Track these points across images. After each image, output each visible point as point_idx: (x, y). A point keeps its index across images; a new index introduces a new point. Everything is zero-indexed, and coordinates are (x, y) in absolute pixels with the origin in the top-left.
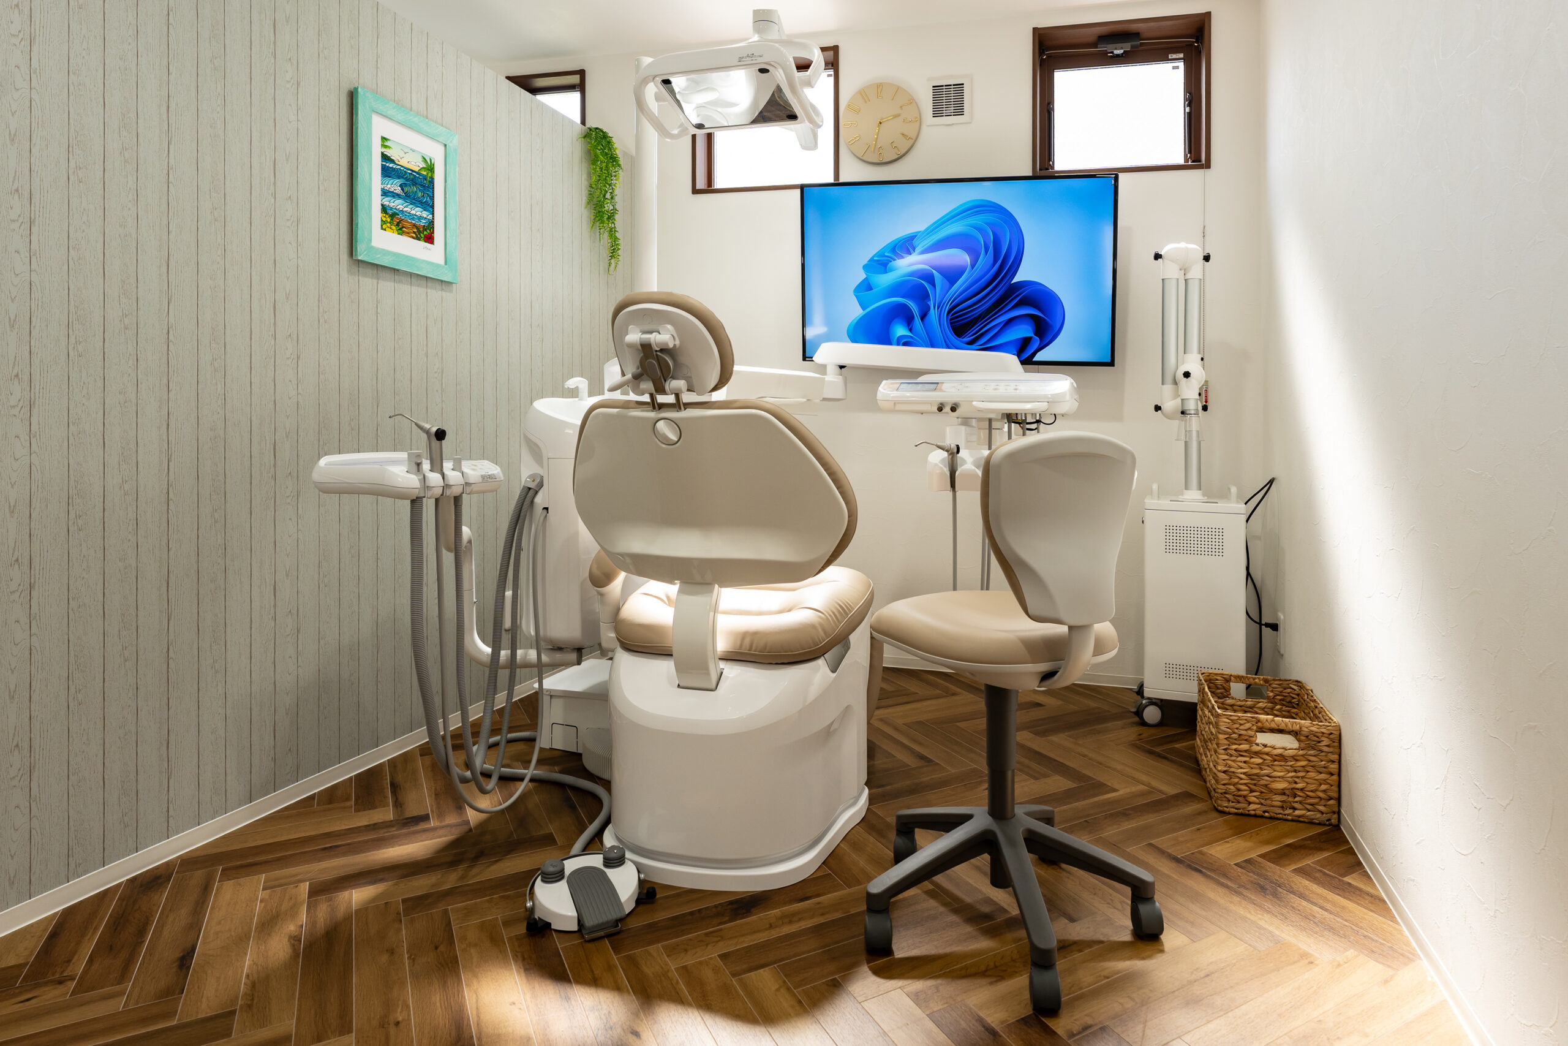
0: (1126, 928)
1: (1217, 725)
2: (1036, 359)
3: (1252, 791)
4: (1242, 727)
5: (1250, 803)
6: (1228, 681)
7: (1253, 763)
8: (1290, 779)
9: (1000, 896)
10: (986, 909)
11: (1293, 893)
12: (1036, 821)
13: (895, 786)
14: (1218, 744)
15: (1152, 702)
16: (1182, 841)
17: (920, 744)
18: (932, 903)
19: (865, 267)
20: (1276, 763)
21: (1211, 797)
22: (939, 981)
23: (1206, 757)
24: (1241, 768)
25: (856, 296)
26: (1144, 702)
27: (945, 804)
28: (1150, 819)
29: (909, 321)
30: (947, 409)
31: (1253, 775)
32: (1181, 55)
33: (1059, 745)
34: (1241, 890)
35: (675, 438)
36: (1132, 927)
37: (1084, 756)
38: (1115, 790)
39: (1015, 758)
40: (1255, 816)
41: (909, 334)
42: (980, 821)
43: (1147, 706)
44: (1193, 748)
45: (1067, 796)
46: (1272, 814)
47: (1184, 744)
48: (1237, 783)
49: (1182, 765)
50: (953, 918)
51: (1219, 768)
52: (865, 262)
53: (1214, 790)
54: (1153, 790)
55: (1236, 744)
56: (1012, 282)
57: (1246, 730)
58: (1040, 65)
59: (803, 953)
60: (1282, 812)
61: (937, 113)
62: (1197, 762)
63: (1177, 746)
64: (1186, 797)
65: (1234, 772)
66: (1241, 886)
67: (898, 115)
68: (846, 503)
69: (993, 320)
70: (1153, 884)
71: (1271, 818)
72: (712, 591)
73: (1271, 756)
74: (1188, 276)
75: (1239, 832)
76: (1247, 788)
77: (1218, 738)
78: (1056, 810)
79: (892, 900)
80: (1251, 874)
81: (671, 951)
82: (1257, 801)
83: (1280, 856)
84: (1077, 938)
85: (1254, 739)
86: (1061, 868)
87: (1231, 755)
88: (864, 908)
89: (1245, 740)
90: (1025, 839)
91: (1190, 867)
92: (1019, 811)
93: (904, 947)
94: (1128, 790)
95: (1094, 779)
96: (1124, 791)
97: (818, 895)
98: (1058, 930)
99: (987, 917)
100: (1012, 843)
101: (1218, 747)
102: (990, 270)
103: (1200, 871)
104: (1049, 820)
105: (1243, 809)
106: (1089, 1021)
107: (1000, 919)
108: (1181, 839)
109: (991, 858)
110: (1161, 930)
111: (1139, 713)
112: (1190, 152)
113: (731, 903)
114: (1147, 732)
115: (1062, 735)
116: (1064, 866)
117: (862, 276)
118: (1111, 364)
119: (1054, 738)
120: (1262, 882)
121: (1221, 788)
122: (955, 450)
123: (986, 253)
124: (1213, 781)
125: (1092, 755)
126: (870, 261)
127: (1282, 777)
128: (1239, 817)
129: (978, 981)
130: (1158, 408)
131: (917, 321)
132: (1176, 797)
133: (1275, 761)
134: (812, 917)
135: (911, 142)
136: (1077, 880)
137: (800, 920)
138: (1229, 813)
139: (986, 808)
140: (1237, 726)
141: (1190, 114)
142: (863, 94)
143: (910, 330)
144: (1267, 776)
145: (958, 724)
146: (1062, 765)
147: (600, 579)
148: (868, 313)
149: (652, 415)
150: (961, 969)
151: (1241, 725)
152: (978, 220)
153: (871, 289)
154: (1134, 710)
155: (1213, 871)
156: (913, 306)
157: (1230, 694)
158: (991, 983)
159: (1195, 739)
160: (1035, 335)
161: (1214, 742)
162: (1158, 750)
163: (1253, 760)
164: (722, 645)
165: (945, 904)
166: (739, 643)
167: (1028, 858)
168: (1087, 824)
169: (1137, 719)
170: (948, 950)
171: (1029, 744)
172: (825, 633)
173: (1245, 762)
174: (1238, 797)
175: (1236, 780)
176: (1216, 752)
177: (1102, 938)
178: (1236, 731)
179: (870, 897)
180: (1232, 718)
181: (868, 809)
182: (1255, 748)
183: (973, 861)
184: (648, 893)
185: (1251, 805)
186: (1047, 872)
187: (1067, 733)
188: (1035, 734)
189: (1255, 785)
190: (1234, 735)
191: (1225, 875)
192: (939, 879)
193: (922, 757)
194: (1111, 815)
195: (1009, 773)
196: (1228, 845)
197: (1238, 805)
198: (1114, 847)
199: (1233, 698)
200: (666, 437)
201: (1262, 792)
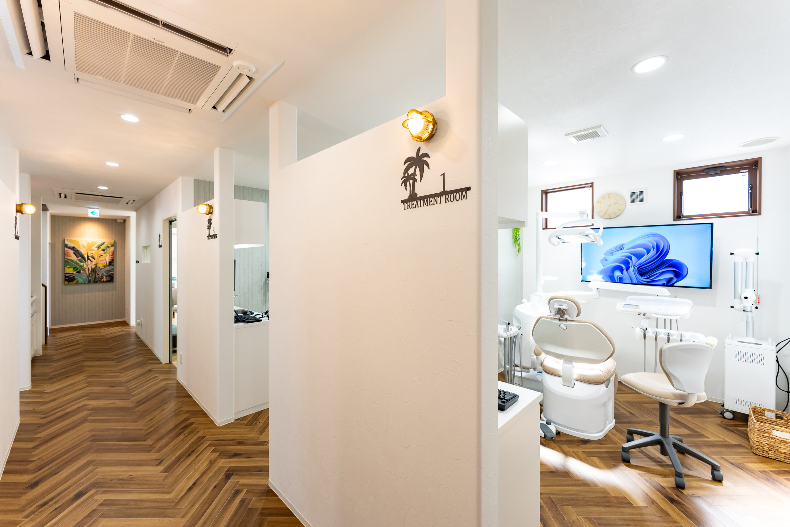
0: (710, 477)
1: (754, 425)
2: (675, 285)
3: (770, 450)
4: (765, 428)
5: (769, 454)
6: (764, 410)
7: (771, 441)
8: (788, 450)
9: (663, 457)
10: (659, 460)
11: (782, 485)
12: (677, 441)
13: (623, 420)
14: (754, 432)
15: (728, 411)
16: (737, 459)
17: (630, 409)
18: (640, 454)
19: (605, 254)
20: (781, 443)
21: (752, 449)
22: (646, 473)
23: (751, 435)
24: (765, 441)
25: (601, 263)
26: (724, 410)
27: (642, 429)
28: (723, 450)
29: (621, 270)
30: (642, 315)
31: (771, 445)
32: (747, 170)
33: (685, 418)
34: (759, 478)
35: (565, 328)
36: (711, 477)
37: (696, 424)
38: (709, 438)
39: (669, 421)
40: (772, 459)
41: (622, 275)
42: (657, 436)
43: (726, 412)
44: (747, 430)
45: (688, 436)
46: (780, 460)
47: (742, 428)
48: (763, 446)
49: (740, 436)
50: (648, 460)
51: (755, 440)
52: (605, 252)
53: (753, 446)
54: (725, 441)
55: (762, 433)
56: (665, 259)
57: (767, 430)
58: (677, 180)
59: (605, 456)
60: (784, 460)
61: (632, 201)
62: (748, 436)
63: (740, 428)
64: (741, 446)
65: (761, 442)
66: (758, 477)
67: (617, 203)
68: (613, 346)
69: (656, 272)
70: (720, 467)
71: (779, 461)
72: (573, 364)
73: (779, 440)
74: (747, 261)
75: (762, 462)
76: (768, 449)
77: (754, 430)
78: (684, 439)
79: (630, 450)
80: (764, 475)
81: (569, 447)
82: (772, 454)
83: (779, 473)
84: (690, 474)
85: (771, 433)
86: (685, 456)
87: (760, 437)
88: (621, 450)
89: (767, 433)
90: (673, 444)
91: (738, 467)
92: (670, 436)
93: (633, 462)
94: (714, 439)
95: (699, 432)
96: (712, 439)
97: (605, 444)
98: (684, 471)
99: (659, 462)
100: (668, 444)
101: (754, 433)
102: (655, 255)
103: (742, 469)
104: (681, 441)
105: (766, 455)
106: (695, 494)
107: (664, 463)
108: (735, 458)
109: (661, 447)
110: (723, 480)
111: (722, 413)
112: (751, 207)
113: (581, 440)
114: (725, 421)
115: (686, 415)
116: (686, 455)
117: (604, 256)
118: (710, 288)
119: (683, 416)
120: (768, 478)
121: (755, 446)
122: (646, 329)
123: (653, 250)
124: (752, 444)
125: (699, 424)
126: (606, 252)
127: (785, 448)
128: (763, 457)
129: (658, 476)
130: (732, 307)
131: (625, 271)
132: (736, 445)
133: (781, 442)
134: (605, 449)
135: (622, 211)
136: (690, 460)
137: (601, 449)
138: (759, 455)
139: (659, 433)
140: (763, 427)
141: (751, 193)
142: (603, 197)
143: (622, 274)
144: (777, 446)
145: (643, 404)
146: (687, 426)
147: (538, 354)
148: (605, 268)
149: (559, 322)
150: (652, 472)
151: (765, 427)
152: (651, 239)
153: (607, 260)
154: (720, 412)
155: (748, 470)
156: (623, 266)
157: (765, 415)
158: (662, 477)
159: (747, 428)
160: (675, 277)
161: (753, 431)
162: (730, 428)
163: (770, 440)
164: (575, 377)
165: (645, 456)
166: (579, 377)
167: (674, 450)
168: (696, 446)
169: (721, 415)
170: (648, 466)
171: (672, 416)
172: (604, 377)
173: (767, 440)
174: (763, 451)
175: (763, 445)
176: (753, 434)
177: (700, 477)
178: (763, 429)
179: (623, 447)
180: (761, 424)
181: (615, 425)
182: (771, 436)
183: (653, 446)
184: (558, 433)
185: (769, 455)
186: (681, 456)
187: (689, 415)
188: (675, 413)
189: (771, 448)
190: (762, 430)
191: (752, 473)
192: (642, 448)
193: (631, 413)
194: (706, 445)
195: (667, 426)
196: (756, 465)
197: (763, 454)
198: (707, 455)
199: (766, 417)
200: (563, 328)
201: (775, 452)
